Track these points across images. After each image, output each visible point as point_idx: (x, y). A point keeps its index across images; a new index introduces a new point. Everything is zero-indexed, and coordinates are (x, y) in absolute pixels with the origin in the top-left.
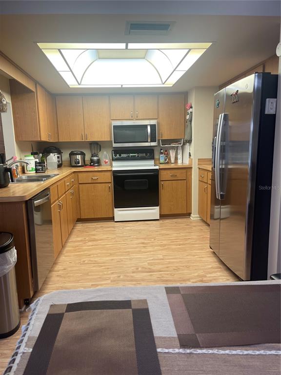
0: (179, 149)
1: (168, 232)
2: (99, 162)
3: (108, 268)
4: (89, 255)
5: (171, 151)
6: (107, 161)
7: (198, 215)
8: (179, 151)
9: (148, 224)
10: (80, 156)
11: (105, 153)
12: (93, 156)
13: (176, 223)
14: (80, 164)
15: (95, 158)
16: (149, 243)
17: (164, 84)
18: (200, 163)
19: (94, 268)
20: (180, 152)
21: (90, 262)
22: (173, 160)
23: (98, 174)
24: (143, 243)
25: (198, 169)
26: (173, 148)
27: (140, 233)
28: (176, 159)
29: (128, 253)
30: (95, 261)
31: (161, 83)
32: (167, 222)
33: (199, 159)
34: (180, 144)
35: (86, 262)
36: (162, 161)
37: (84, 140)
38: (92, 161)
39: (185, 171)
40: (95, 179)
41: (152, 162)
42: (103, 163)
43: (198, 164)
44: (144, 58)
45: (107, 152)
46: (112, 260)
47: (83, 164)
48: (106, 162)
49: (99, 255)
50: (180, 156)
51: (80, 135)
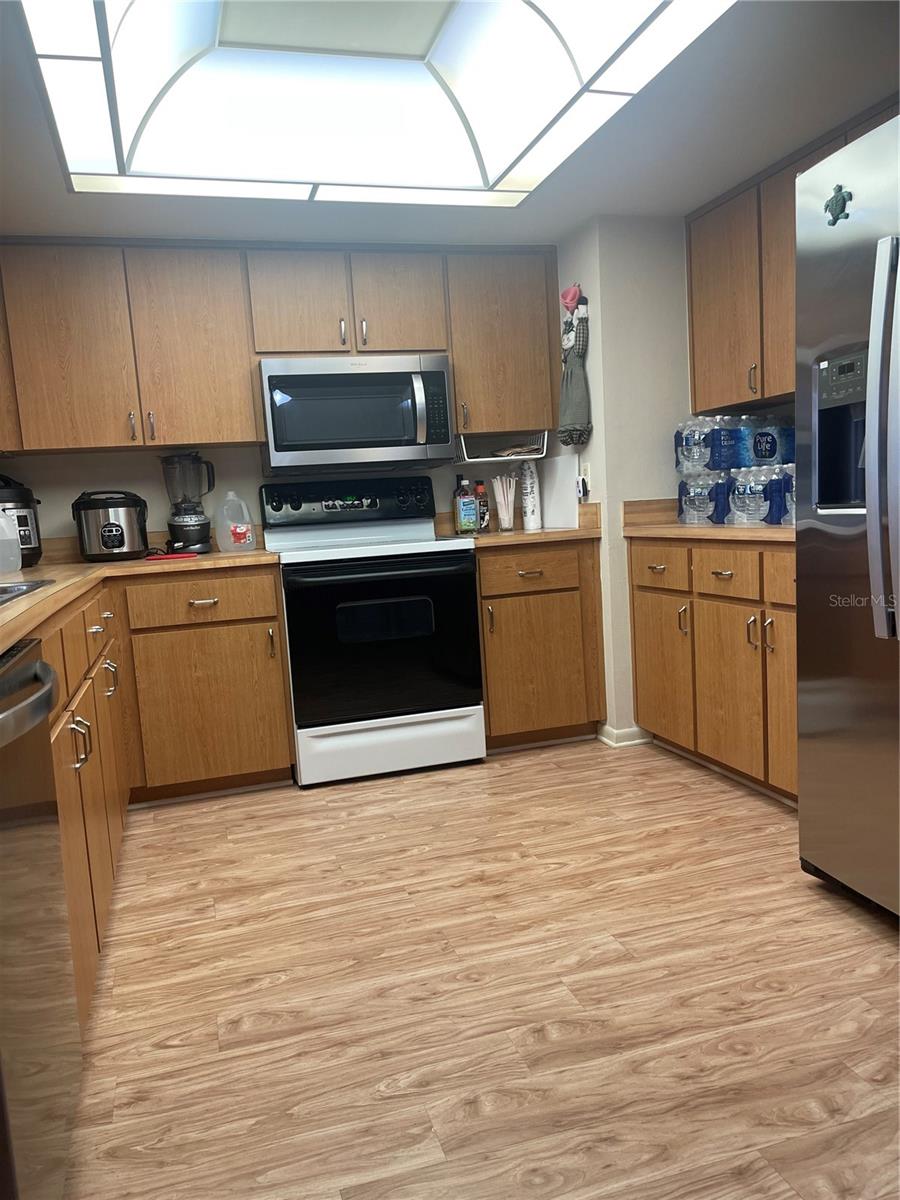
0: (528, 473)
1: (557, 812)
2: (205, 537)
3: (384, 1054)
4: (250, 981)
5: (498, 485)
6: (242, 529)
7: (635, 729)
8: (528, 482)
9: (448, 784)
10: (122, 511)
11: (231, 495)
12: (178, 510)
13: (559, 766)
14: (125, 549)
15: (191, 521)
16: (509, 874)
17: (491, 189)
18: (634, 518)
19: (306, 1065)
20: (531, 483)
21: (267, 1026)
22: (506, 518)
23: (217, 582)
24: (481, 879)
25: (625, 544)
26: (504, 470)
27: (437, 827)
28: (519, 513)
29: (443, 943)
30: (296, 1013)
31: (480, 183)
32: (522, 765)
33: (627, 504)
34: (538, 451)
35: (246, 1026)
36: (466, 519)
37: (139, 442)
38: (175, 532)
39: (572, 553)
40: (203, 607)
41: (427, 529)
42: (223, 538)
43: (626, 525)
44: (422, 57)
45: (238, 494)
46: (381, 993)
47: (139, 547)
48: (238, 537)
49: (300, 972)
50: (531, 502)
51: (123, 418)
